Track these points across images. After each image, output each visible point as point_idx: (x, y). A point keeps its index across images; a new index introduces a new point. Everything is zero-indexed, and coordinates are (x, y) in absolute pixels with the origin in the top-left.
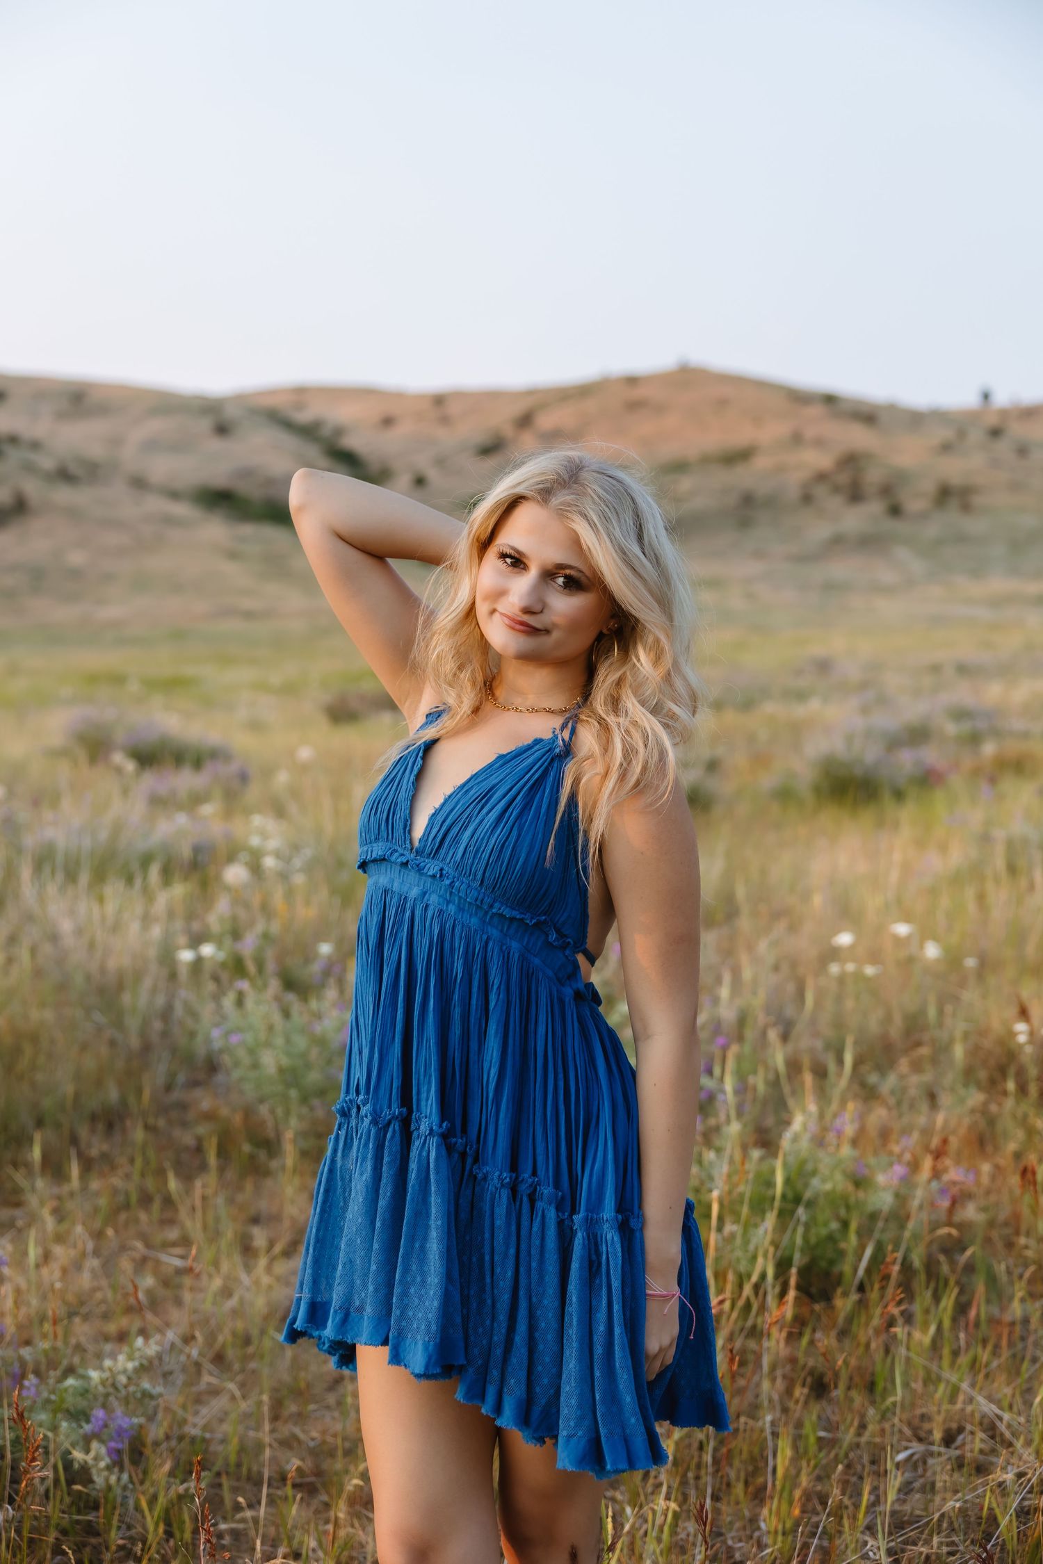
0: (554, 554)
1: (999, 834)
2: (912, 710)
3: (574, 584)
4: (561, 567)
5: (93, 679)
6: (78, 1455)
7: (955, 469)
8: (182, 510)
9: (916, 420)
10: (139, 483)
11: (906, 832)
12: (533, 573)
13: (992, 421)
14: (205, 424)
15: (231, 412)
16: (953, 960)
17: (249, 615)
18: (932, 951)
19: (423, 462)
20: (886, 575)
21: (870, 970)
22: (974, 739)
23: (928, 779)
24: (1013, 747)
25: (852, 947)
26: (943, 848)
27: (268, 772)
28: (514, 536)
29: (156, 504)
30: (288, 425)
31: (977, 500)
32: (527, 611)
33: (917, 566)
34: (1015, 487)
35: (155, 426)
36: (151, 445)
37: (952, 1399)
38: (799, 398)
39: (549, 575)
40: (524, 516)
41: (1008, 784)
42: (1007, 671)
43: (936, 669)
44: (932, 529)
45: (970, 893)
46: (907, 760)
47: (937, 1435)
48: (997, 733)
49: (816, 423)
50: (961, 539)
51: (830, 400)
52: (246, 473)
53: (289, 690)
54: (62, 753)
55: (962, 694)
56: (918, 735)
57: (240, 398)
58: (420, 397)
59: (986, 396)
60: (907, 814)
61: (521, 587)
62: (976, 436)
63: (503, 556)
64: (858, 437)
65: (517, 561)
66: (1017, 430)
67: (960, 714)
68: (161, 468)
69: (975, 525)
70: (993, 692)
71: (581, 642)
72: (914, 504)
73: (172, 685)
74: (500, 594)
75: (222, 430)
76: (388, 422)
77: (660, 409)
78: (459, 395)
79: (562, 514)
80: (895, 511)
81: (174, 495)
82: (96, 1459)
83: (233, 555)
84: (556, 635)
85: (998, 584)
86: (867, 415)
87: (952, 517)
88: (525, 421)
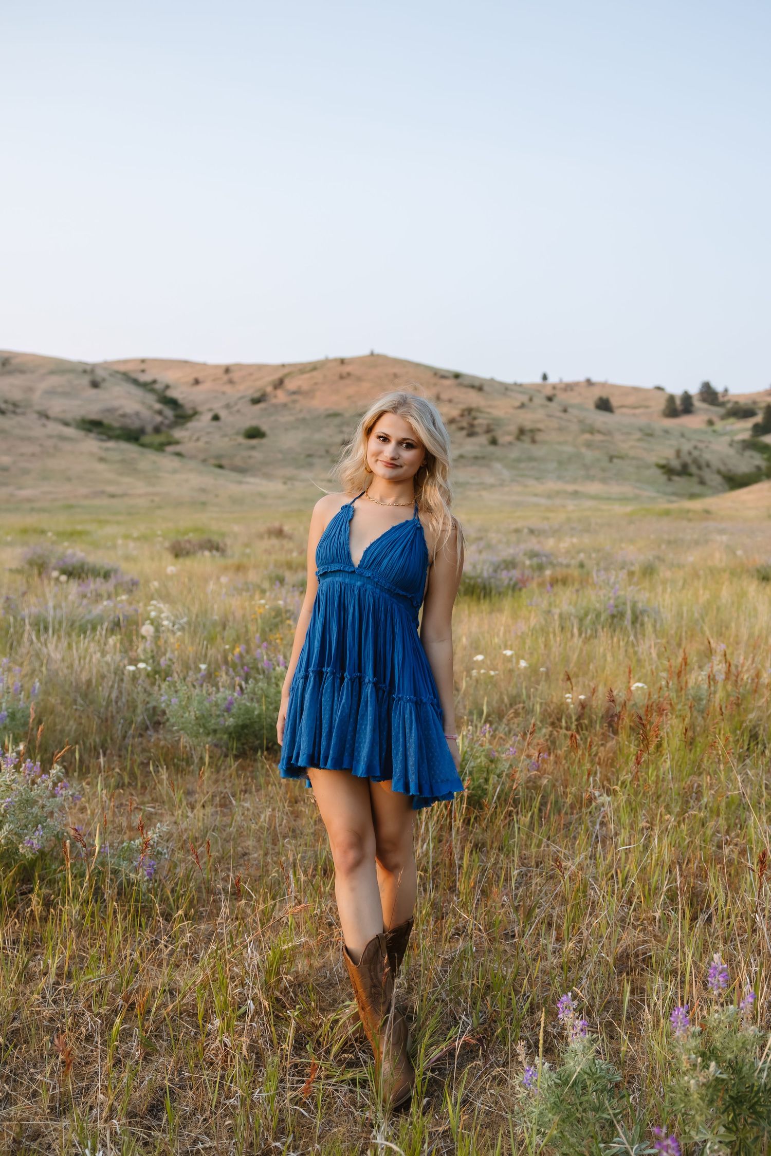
0: (403, 435)
1: (556, 611)
2: (506, 553)
3: (410, 446)
4: (405, 439)
5: (24, 531)
6: (132, 875)
7: (527, 419)
8: (70, 431)
9: (506, 389)
10: (44, 415)
11: (507, 612)
12: (393, 443)
13: (549, 392)
14: (85, 380)
15: (100, 373)
16: (533, 669)
17: (113, 496)
18: (523, 664)
19: (217, 407)
20: (489, 480)
21: (492, 673)
22: (541, 568)
23: (516, 587)
24: (560, 572)
25: (483, 661)
26: (527, 619)
27: (147, 582)
28: (383, 427)
29: (54, 428)
30: (136, 382)
31: (539, 437)
32: (393, 459)
33: (506, 474)
34: (560, 429)
35: (54, 381)
36: (51, 392)
37: (539, 846)
38: (439, 375)
39: (400, 443)
40: (386, 420)
41: (559, 588)
42: (556, 532)
43: (517, 531)
44: (514, 453)
45: (541, 640)
46: (504, 576)
47: (533, 863)
48: (553, 565)
49: (449, 389)
50: (531, 459)
51: (457, 376)
52: (111, 410)
53: (143, 538)
54: (19, 571)
55: (533, 544)
56: (510, 564)
57: (105, 365)
58: (217, 367)
59: (545, 377)
60: (507, 603)
61: (389, 450)
62: (539, 400)
63: (379, 437)
64: (473, 399)
65: (385, 439)
66: (561, 397)
67: (533, 555)
68: (57, 406)
69: (538, 451)
70: (550, 543)
71: (413, 471)
72: (504, 439)
73: (73, 535)
74: (378, 453)
75: (95, 385)
76: (197, 382)
77: (359, 379)
78: (240, 366)
79: (403, 417)
80: (494, 442)
81: (66, 424)
82: (143, 876)
83: (102, 460)
84: (405, 468)
85: (552, 485)
86: (478, 387)
87: (526, 445)
88: (279, 384)
